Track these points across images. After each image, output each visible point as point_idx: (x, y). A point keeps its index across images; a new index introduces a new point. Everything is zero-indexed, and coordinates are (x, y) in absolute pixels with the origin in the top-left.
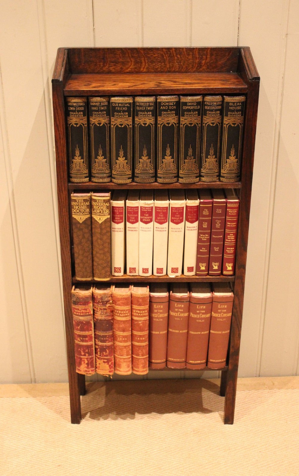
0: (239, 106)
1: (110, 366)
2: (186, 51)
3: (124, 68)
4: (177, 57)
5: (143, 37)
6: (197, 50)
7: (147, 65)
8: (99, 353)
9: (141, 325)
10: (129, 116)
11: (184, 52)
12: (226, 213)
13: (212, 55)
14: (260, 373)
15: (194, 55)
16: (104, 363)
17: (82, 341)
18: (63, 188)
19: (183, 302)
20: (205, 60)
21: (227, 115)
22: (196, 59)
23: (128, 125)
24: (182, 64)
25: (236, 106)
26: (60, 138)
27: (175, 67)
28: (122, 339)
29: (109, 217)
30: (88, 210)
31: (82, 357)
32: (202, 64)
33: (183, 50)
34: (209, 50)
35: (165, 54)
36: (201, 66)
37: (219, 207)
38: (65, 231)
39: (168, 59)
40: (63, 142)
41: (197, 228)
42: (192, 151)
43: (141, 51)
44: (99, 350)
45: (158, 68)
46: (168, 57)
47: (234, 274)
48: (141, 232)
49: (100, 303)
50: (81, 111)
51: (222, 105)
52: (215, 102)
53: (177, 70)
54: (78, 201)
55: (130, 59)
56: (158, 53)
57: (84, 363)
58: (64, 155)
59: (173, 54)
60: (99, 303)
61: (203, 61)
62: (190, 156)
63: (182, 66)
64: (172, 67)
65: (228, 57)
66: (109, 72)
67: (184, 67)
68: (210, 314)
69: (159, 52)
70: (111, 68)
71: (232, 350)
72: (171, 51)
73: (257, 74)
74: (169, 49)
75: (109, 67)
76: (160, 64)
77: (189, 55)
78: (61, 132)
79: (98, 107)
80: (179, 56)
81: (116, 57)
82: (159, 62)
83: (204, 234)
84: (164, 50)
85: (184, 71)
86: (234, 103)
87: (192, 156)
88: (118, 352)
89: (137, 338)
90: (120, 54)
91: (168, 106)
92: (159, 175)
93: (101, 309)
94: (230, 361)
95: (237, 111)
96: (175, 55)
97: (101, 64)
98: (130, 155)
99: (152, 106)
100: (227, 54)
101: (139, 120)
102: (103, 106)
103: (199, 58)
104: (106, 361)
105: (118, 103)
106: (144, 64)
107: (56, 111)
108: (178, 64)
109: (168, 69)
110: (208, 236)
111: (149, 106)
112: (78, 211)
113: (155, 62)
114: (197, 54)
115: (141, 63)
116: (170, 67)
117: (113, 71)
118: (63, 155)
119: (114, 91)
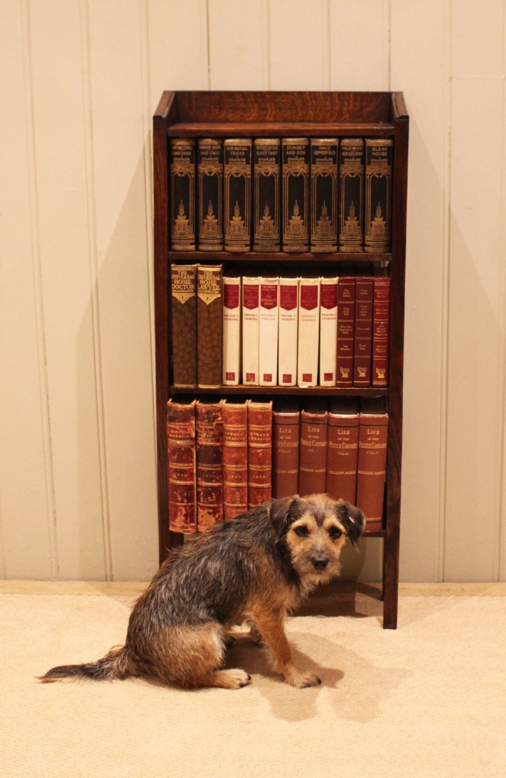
0: (385, 151)
1: (217, 519)
2: (323, 96)
3: (245, 116)
4: (313, 103)
5: (269, 80)
6: (337, 94)
7: (273, 112)
8: (202, 498)
9: (261, 454)
10: (247, 163)
11: (320, 97)
12: (373, 296)
13: (355, 100)
14: (443, 578)
15: (334, 100)
16: (208, 515)
17: (180, 479)
18: (162, 258)
19: (319, 424)
20: (347, 107)
21: (369, 164)
22: (336, 105)
23: (246, 175)
24: (318, 111)
25: (380, 152)
26: (160, 190)
27: (310, 115)
28: (235, 476)
29: (219, 296)
30: (192, 286)
31: (178, 504)
32: (344, 112)
33: (319, 95)
34: (352, 95)
35: (296, 99)
36: (342, 114)
37: (364, 287)
38: (162, 317)
39: (300, 105)
40: (164, 195)
41: (336, 317)
42: (326, 209)
43: (266, 95)
44: (202, 493)
45: (288, 116)
46: (301, 103)
47: (388, 386)
48: (261, 320)
49: (205, 419)
50: (187, 156)
51: (364, 151)
52: (354, 146)
53: (312, 119)
54: (180, 273)
55: (253, 105)
57: (181, 513)
58: (164, 212)
59: (307, 100)
60: (204, 421)
61: (344, 108)
62: (324, 216)
63: (318, 114)
64: (306, 115)
65: (376, 104)
66: (226, 121)
67: (321, 115)
68: (357, 444)
69: (289, 97)
70: (229, 116)
71: (389, 504)
72: (304, 96)
73: (406, 111)
74: (301, 94)
75: (227, 114)
76: (290, 112)
77: (326, 100)
78: (162, 182)
79: (209, 151)
80: (313, 101)
81: (235, 102)
82: (288, 109)
83: (345, 324)
84: (295, 94)
85: (321, 121)
86: (378, 148)
87: (327, 216)
88: (229, 497)
89: (255, 477)
90: (239, 99)
91: (296, 151)
92: (284, 242)
93: (206, 430)
94: (388, 521)
95: (383, 157)
96: (309, 100)
97: (217, 110)
98: (247, 215)
99: (275, 150)
100: (374, 101)
101: (259, 169)
102: (215, 150)
103: (339, 104)
104: (211, 511)
105: (234, 147)
106: (269, 111)
107: (156, 156)
108: (314, 112)
109: (300, 118)
110: (350, 327)
111: (272, 150)
112: (179, 287)
113: (283, 109)
114: (337, 99)
115: (266, 109)
116: (303, 116)
117: (232, 119)
119: (228, 131)
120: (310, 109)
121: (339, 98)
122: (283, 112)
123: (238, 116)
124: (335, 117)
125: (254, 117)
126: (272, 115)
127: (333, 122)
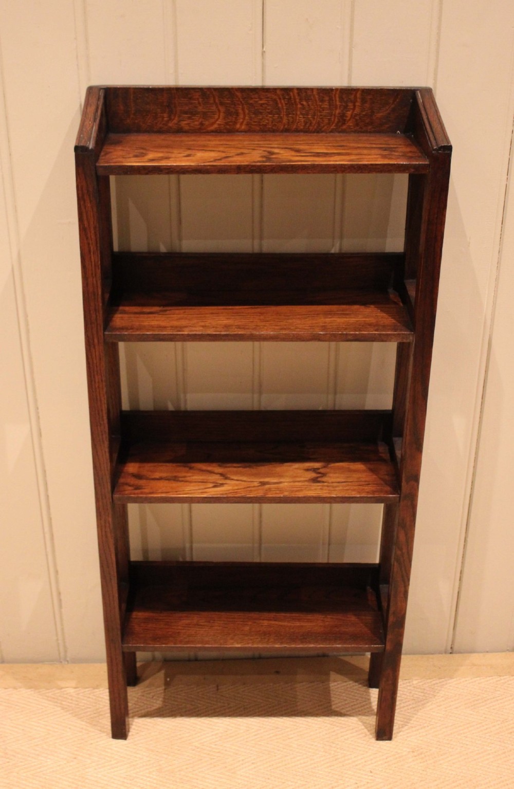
2: (318, 94)
3: (207, 123)
4: (302, 105)
6: (338, 92)
7: (247, 118)
11: (314, 96)
13: (364, 101)
15: (333, 100)
18: (96, 341)
20: (351, 111)
22: (336, 108)
24: (310, 116)
26: (90, 251)
27: (298, 122)
32: (347, 117)
33: (313, 92)
34: (359, 92)
35: (280, 99)
36: (345, 120)
38: (99, 414)
39: (285, 108)
40: (95, 258)
43: (236, 92)
45: (268, 123)
46: (286, 104)
53: (302, 127)
55: (217, 107)
56: (268, 98)
58: (97, 281)
59: (295, 99)
61: (348, 113)
63: (310, 120)
64: (293, 122)
65: (393, 106)
66: (179, 131)
67: (314, 122)
69: (269, 95)
70: (183, 123)
71: (391, 619)
72: (291, 94)
73: (448, 141)
74: (287, 91)
75: (180, 121)
76: (270, 117)
77: (322, 101)
78: (92, 240)
80: (304, 103)
81: (192, 104)
82: (268, 112)
84: (278, 91)
85: (314, 130)
90: (198, 99)
94: (389, 637)
96: (298, 100)
97: (165, 115)
100: (391, 102)
103: (340, 106)
106: (241, 116)
107: (82, 203)
108: (304, 118)
109: (284, 126)
113: (261, 113)
114: (338, 99)
115: (237, 114)
116: (288, 123)
117: (187, 128)
118: (95, 282)
119: (187, 167)
120: (298, 113)
121: (341, 99)
122: (261, 118)
123: (197, 123)
124: (334, 125)
125: (219, 125)
126: (245, 123)
127: (331, 132)
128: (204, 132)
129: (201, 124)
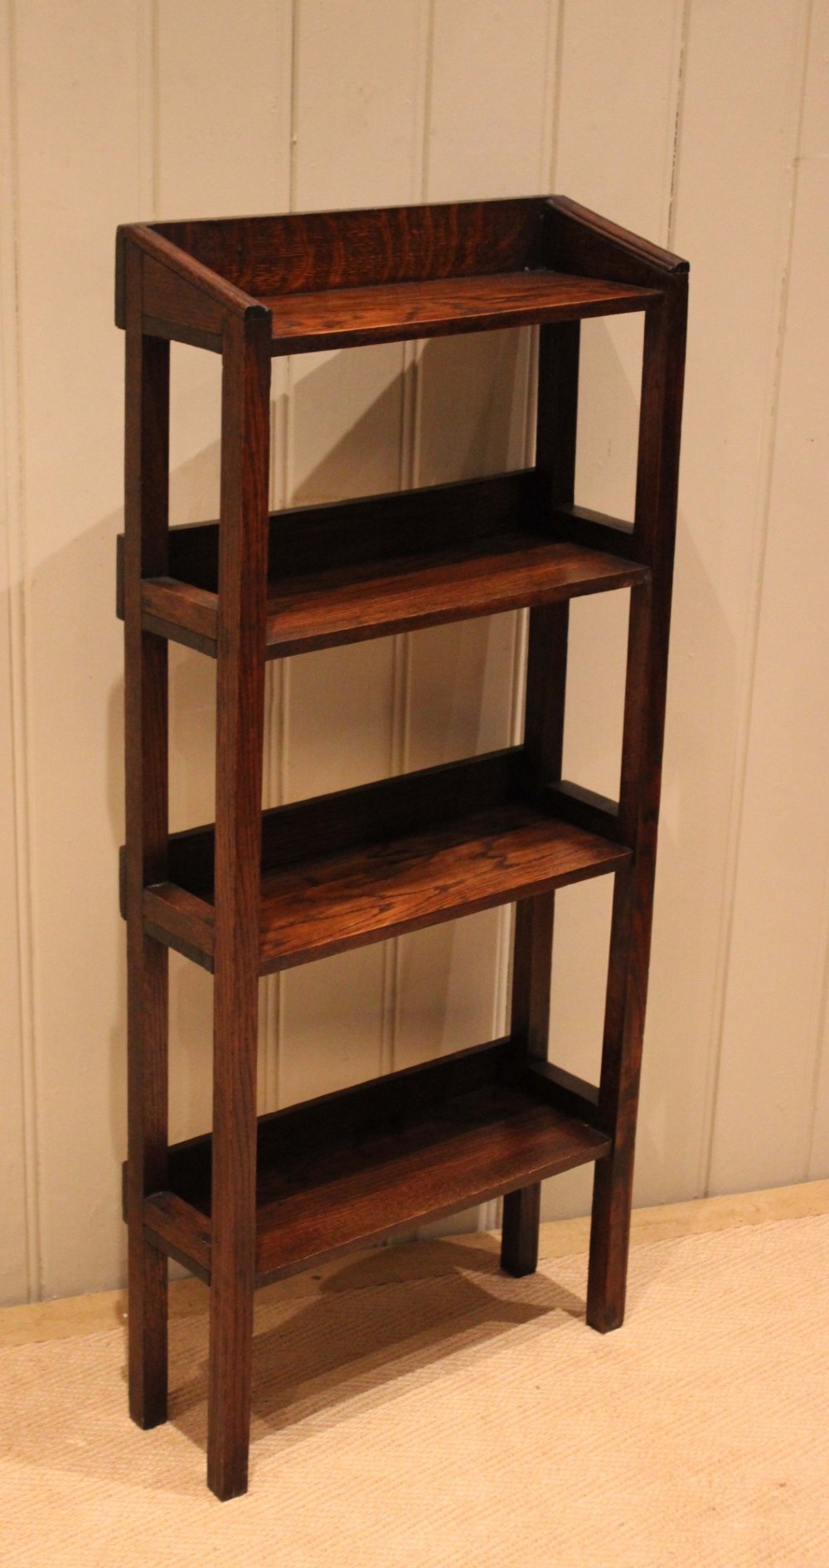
120: (407, 248)
122: (360, 262)
123: (277, 278)
125: (307, 278)
127: (448, 276)
128: (287, 293)
129: (284, 280)
